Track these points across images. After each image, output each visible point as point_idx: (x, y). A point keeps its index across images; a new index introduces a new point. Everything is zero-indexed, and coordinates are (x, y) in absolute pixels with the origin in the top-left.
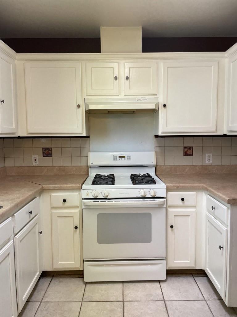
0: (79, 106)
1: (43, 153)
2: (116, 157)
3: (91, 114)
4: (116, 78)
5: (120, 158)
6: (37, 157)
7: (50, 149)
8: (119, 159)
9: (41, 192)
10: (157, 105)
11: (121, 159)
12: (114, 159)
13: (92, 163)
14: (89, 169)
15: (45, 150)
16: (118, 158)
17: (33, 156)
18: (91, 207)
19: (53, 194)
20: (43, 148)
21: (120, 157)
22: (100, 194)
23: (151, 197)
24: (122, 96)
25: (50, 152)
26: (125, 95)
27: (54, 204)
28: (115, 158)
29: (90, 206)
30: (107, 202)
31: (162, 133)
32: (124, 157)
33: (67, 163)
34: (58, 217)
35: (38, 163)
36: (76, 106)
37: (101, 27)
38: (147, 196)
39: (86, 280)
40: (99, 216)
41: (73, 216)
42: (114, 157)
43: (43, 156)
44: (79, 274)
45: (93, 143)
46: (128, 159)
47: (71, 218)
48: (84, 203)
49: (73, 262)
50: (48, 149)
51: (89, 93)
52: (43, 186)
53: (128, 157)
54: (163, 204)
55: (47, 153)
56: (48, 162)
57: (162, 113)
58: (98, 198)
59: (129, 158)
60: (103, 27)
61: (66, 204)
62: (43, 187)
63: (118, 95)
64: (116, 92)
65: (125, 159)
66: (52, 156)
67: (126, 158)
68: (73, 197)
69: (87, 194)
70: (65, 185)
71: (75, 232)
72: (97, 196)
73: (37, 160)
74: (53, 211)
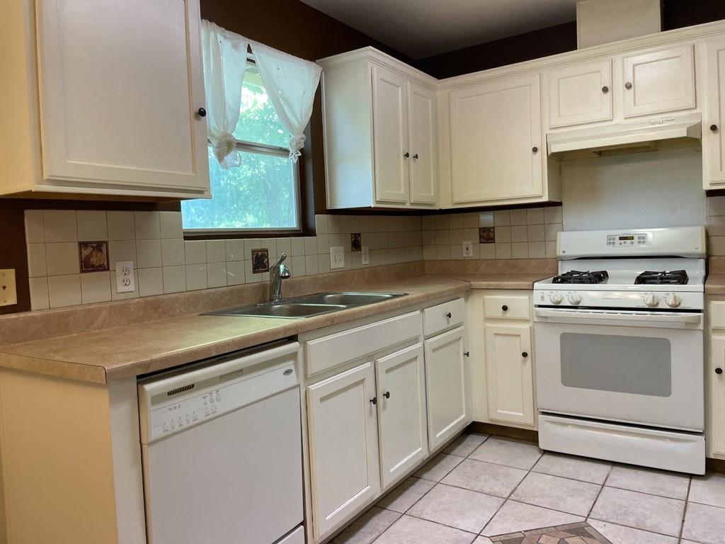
0: (535, 150)
1: (481, 237)
2: (614, 239)
3: (561, 163)
4: (605, 90)
5: (622, 241)
6: (470, 243)
7: (492, 230)
8: (621, 244)
9: (469, 292)
10: (698, 127)
11: (625, 243)
12: (610, 243)
13: (564, 252)
14: (560, 263)
15: (484, 232)
16: (617, 241)
17: (464, 243)
18: (549, 321)
19: (487, 297)
20: (480, 229)
21: (621, 238)
22: (566, 298)
23: (669, 307)
24: (619, 119)
25: (491, 234)
26: (626, 118)
27: (490, 314)
28: (610, 241)
29: (546, 317)
30: (577, 313)
31: (711, 184)
32: (632, 238)
33: (520, 253)
34: (496, 334)
35: (471, 254)
36: (531, 151)
37: (577, 4)
38: (660, 306)
39: (542, 445)
41: (519, 335)
42: (610, 239)
43: (480, 243)
44: (528, 437)
45: (569, 215)
46: (639, 242)
47: (517, 339)
48: (537, 312)
49: (522, 415)
50: (488, 229)
51: (554, 124)
52: (472, 283)
53: (639, 238)
54: (698, 323)
55: (487, 236)
56: (487, 251)
57: (709, 144)
58: (561, 304)
59: (641, 240)
60: (581, 3)
61: (509, 314)
62: (471, 285)
63: (612, 120)
64: (606, 114)
65: (632, 243)
66: (494, 242)
67: (636, 240)
68: (518, 302)
69: (543, 297)
70: (506, 283)
71: (524, 362)
72: (560, 302)
73: (470, 249)
74: (488, 325)
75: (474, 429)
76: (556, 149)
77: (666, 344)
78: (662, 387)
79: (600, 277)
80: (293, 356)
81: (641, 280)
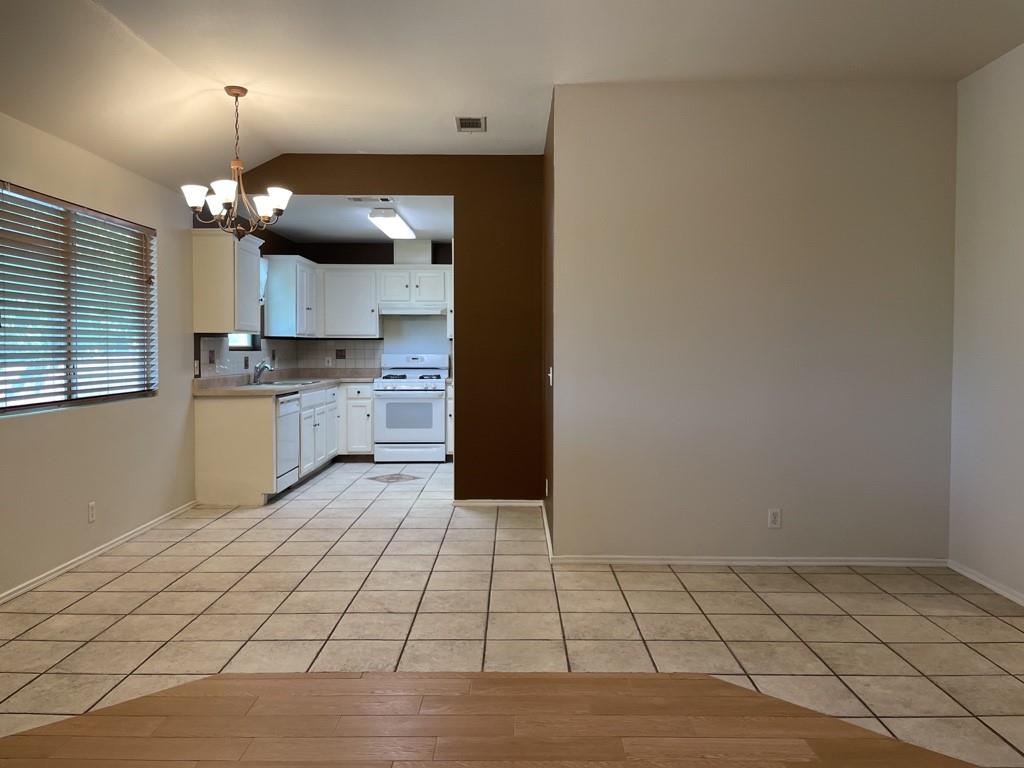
0: (373, 311)
1: (337, 355)
3: (384, 319)
4: (407, 286)
6: (330, 358)
7: (344, 351)
9: (339, 384)
10: (446, 310)
12: (408, 361)
13: (384, 365)
14: (383, 371)
15: (339, 352)
16: (411, 360)
17: (327, 358)
18: (381, 397)
19: (349, 387)
20: (337, 351)
21: (413, 359)
22: (390, 386)
23: (432, 389)
24: (413, 301)
25: (343, 354)
26: (416, 301)
27: (350, 396)
29: (379, 396)
31: (450, 336)
32: (418, 359)
33: (360, 365)
34: (353, 406)
35: (331, 365)
36: (370, 311)
37: (394, 241)
38: (428, 389)
39: (376, 460)
40: (387, 405)
41: (366, 406)
42: (408, 359)
43: (337, 358)
44: (368, 458)
45: (387, 344)
46: (421, 361)
47: (364, 408)
48: (375, 394)
49: (366, 447)
50: (341, 351)
51: (382, 299)
52: (340, 379)
53: (421, 359)
54: (442, 395)
55: (341, 355)
56: (341, 363)
57: (450, 318)
58: (388, 389)
60: (396, 240)
61: (360, 395)
62: (340, 381)
63: (410, 301)
64: (407, 298)
66: (345, 358)
68: (366, 389)
69: (378, 386)
70: (359, 380)
71: (368, 419)
73: (330, 362)
74: (349, 402)
75: (338, 459)
76: (384, 312)
77: (431, 404)
78: (428, 424)
79: (404, 377)
80: (298, 399)
81: (422, 378)
